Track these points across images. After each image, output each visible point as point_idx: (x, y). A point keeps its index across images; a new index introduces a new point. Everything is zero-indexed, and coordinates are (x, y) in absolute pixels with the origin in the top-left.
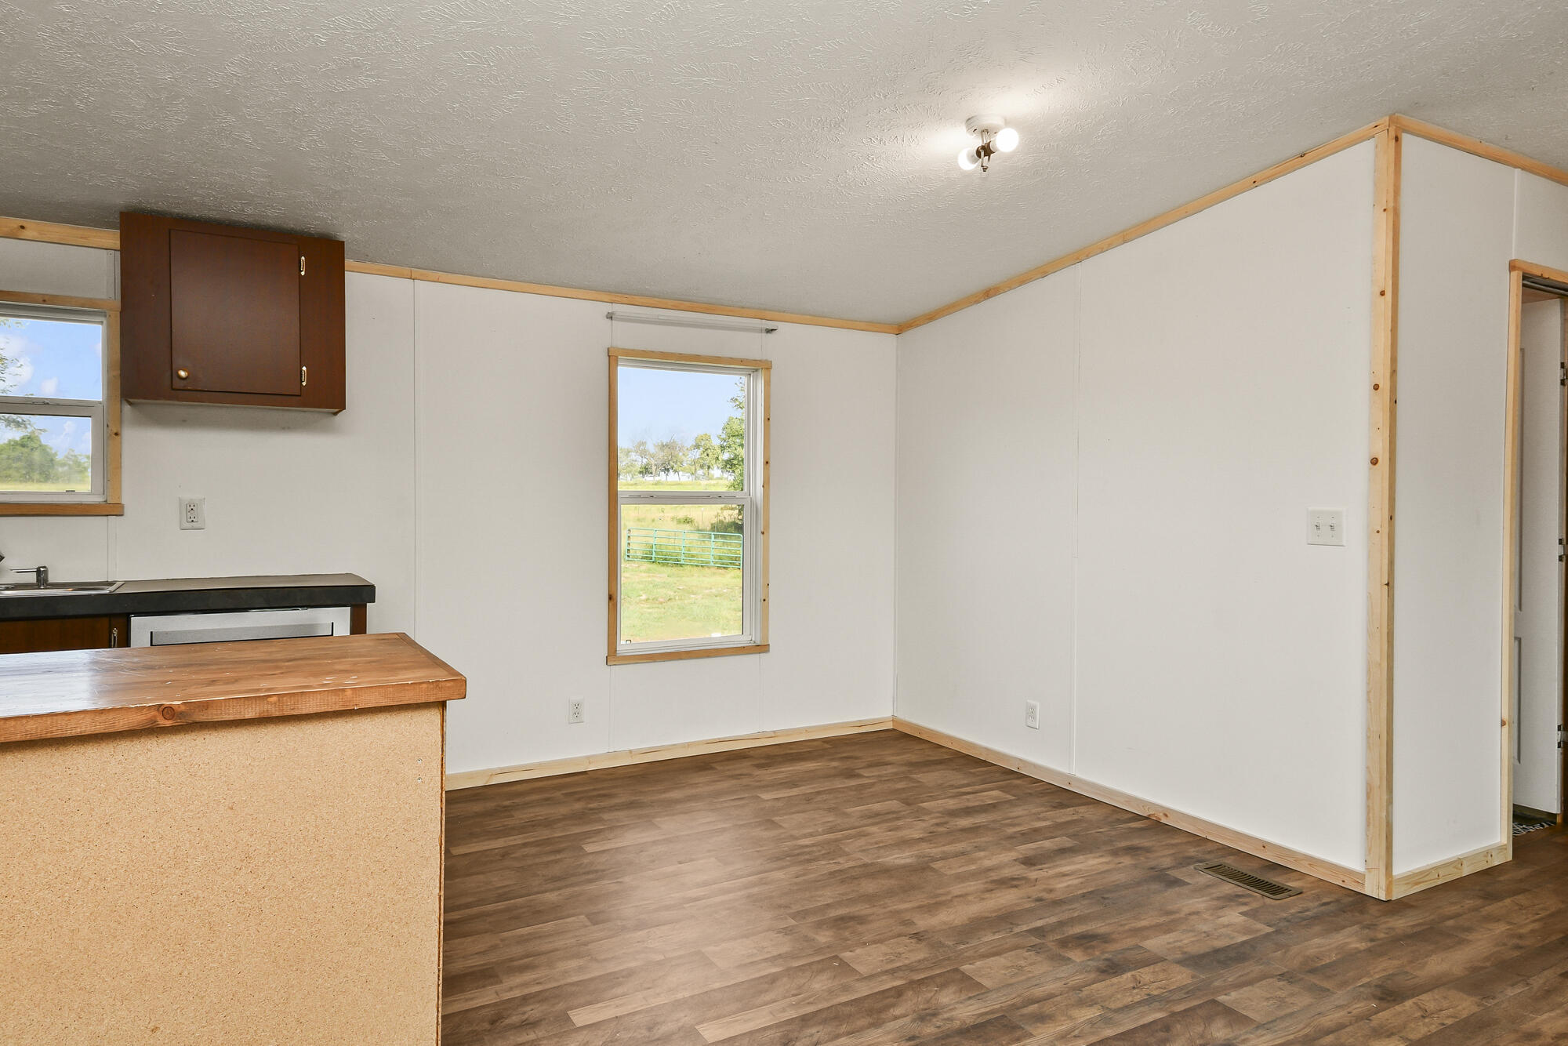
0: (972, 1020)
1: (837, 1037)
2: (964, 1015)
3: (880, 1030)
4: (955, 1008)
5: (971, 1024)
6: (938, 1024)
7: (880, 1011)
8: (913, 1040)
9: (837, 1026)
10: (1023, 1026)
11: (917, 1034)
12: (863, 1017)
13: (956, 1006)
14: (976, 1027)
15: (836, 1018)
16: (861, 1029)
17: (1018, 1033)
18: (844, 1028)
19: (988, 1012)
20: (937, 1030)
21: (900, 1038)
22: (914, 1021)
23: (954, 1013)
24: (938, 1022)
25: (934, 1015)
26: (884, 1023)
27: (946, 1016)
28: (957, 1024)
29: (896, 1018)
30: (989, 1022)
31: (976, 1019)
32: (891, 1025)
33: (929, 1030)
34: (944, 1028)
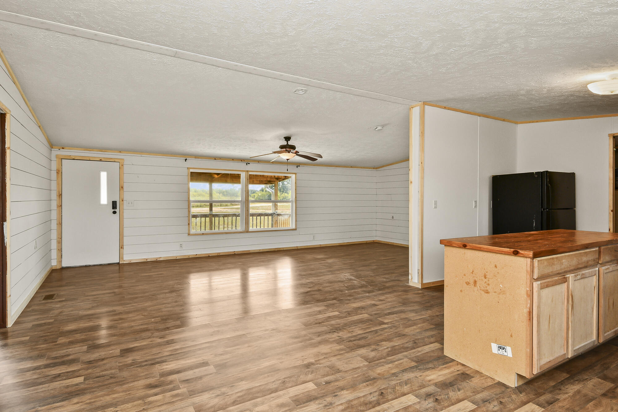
0: (311, 404)
1: (364, 396)
2: (313, 406)
3: (348, 399)
4: (316, 409)
5: (311, 402)
6: (325, 402)
7: (348, 407)
8: (335, 395)
9: (365, 401)
10: (292, 401)
11: (334, 397)
12: (355, 404)
13: (316, 410)
14: (311, 401)
15: (366, 404)
16: (355, 399)
17: (294, 399)
18: (362, 400)
19: (303, 408)
20: (326, 399)
21: (340, 396)
22: (334, 403)
23: (318, 407)
24: (325, 403)
25: (326, 406)
26: (346, 402)
27: (321, 405)
28: (317, 402)
29: (342, 404)
30: (304, 403)
31: (309, 404)
32: (344, 401)
33: (329, 399)
34: (323, 400)
